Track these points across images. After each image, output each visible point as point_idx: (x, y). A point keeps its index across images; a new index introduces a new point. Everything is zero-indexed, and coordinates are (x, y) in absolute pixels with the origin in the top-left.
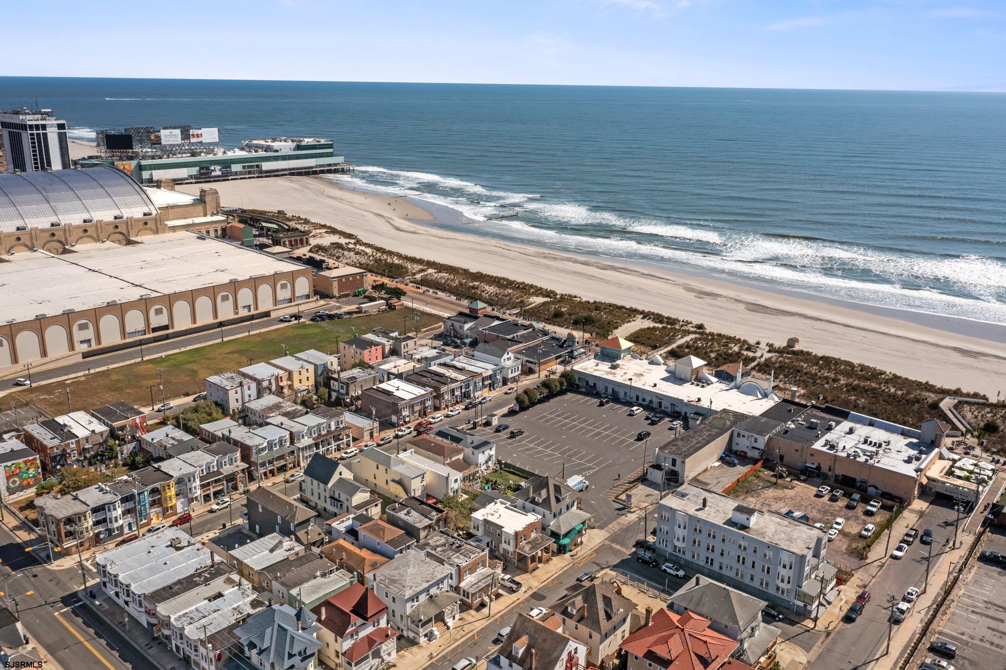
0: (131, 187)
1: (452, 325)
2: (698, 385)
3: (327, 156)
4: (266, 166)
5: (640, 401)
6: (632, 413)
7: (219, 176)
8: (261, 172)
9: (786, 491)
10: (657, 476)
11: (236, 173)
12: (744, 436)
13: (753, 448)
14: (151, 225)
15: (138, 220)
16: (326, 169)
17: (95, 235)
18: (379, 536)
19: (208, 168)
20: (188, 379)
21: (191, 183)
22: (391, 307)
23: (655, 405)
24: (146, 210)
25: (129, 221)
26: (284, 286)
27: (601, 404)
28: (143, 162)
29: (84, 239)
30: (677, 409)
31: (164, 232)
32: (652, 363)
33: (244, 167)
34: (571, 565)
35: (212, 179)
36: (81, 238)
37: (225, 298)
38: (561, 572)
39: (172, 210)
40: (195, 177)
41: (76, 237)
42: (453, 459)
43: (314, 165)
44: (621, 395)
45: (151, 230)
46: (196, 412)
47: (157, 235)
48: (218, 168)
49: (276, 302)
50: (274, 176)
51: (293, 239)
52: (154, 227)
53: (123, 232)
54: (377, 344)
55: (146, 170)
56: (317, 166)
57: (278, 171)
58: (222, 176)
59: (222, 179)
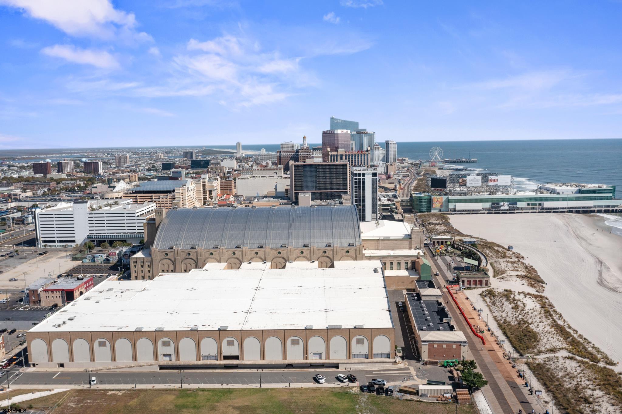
3: (607, 199)
4: (546, 204)
7: (507, 210)
8: (543, 209)
11: (522, 209)
14: (352, 253)
15: (342, 249)
16: (603, 209)
17: (308, 256)
19: (498, 204)
21: (484, 213)
24: (352, 241)
25: (335, 249)
26: (360, 342)
28: (451, 197)
29: (301, 258)
33: (528, 204)
35: (501, 212)
36: (298, 257)
37: (295, 343)
39: (383, 242)
40: (488, 210)
41: (294, 256)
43: (592, 206)
45: (351, 257)
48: (506, 204)
49: (349, 355)
50: (554, 212)
52: (354, 255)
53: (329, 256)
55: (452, 202)
56: (595, 207)
57: (558, 208)
58: (509, 210)
59: (508, 212)
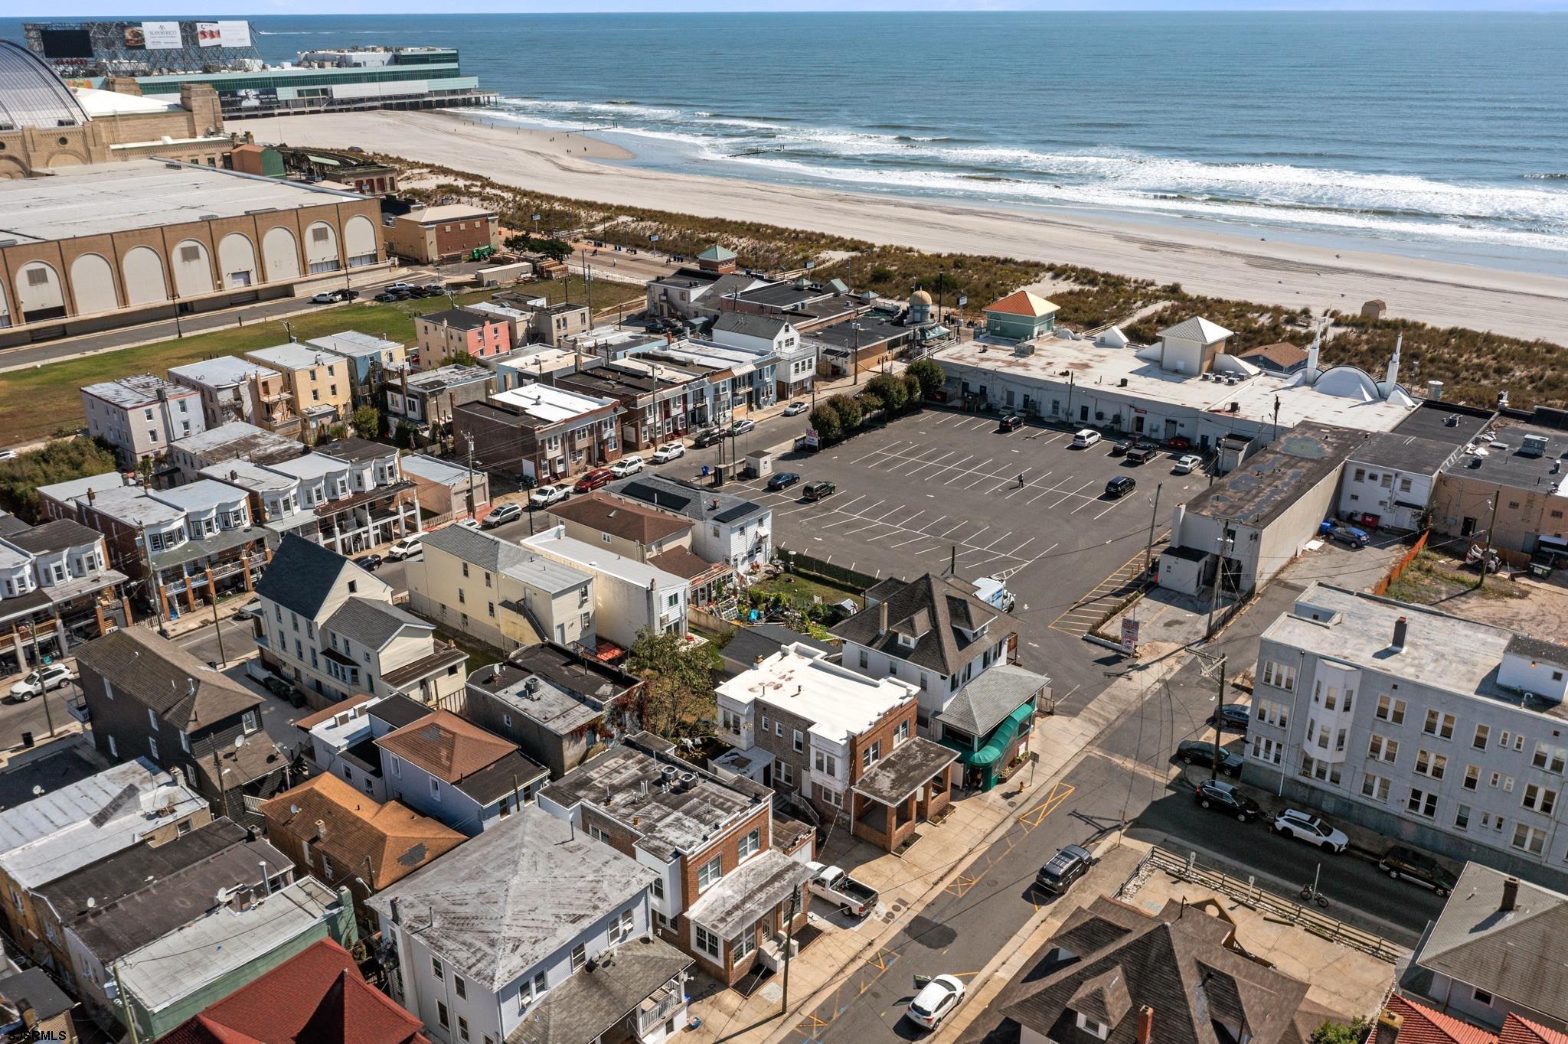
0: (33, 73)
1: (666, 293)
2: (1218, 380)
3: (449, 76)
4: (340, 91)
5: (1091, 418)
6: (1079, 443)
7: (256, 109)
8: (332, 102)
9: (1513, 602)
10: (1185, 574)
11: (287, 104)
12: (1373, 477)
13: (1399, 503)
14: (75, 143)
15: (46, 134)
16: (447, 98)
18: (437, 762)
19: (234, 94)
20: (74, 404)
22: (541, 274)
23: (1127, 426)
24: (64, 115)
25: (27, 134)
26: (320, 235)
27: (1005, 429)
30: (1180, 431)
31: (104, 159)
32: (1102, 344)
33: (300, 93)
34: (1010, 823)
35: (243, 114)
37: (190, 255)
38: (985, 847)
39: (124, 123)
42: (666, 548)
43: (426, 91)
44: (1046, 410)
45: (75, 153)
46: (47, 461)
47: (89, 166)
48: (252, 92)
49: (304, 265)
50: (356, 109)
51: (364, 179)
52: (80, 148)
56: (430, 93)
57: (362, 100)
58: (261, 109)
59: (261, 113)
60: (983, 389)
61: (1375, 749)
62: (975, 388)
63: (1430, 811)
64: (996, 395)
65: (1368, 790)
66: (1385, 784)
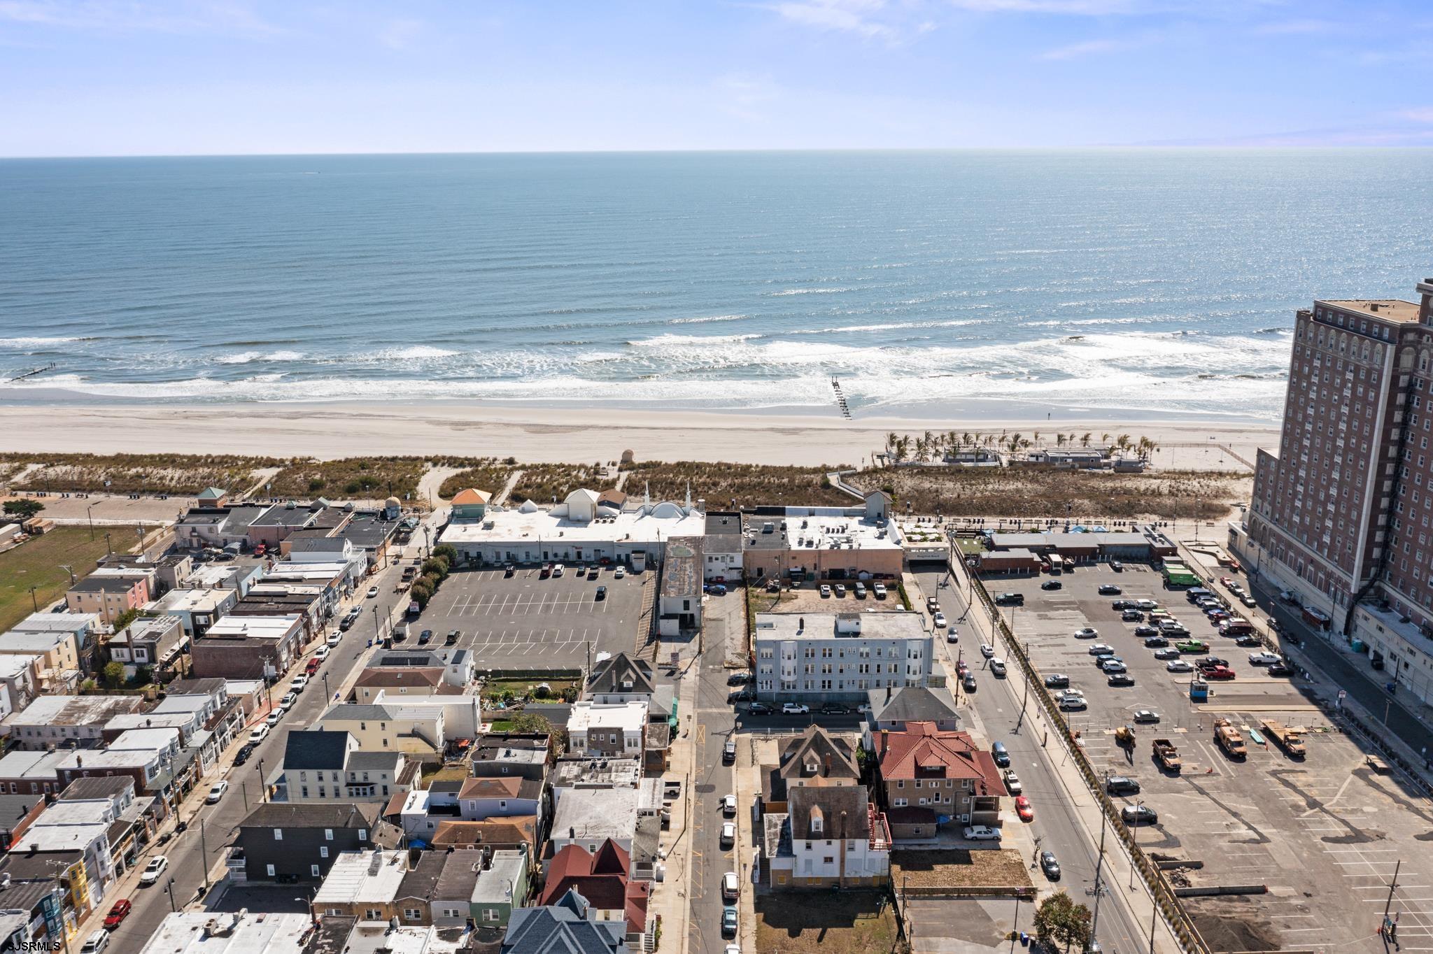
1: (194, 530)
2: (605, 522)
5: (551, 557)
6: (557, 573)
9: (795, 601)
10: (672, 626)
12: (717, 559)
13: (731, 569)
18: (500, 794)
22: (30, 531)
23: (573, 557)
27: (509, 575)
30: (603, 554)
32: (523, 511)
34: (695, 746)
38: (694, 757)
42: (439, 685)
44: (522, 557)
54: (139, 579)
60: (479, 555)
61: (807, 670)
62: (473, 554)
63: (829, 687)
64: (489, 556)
65: (807, 687)
66: (812, 682)
